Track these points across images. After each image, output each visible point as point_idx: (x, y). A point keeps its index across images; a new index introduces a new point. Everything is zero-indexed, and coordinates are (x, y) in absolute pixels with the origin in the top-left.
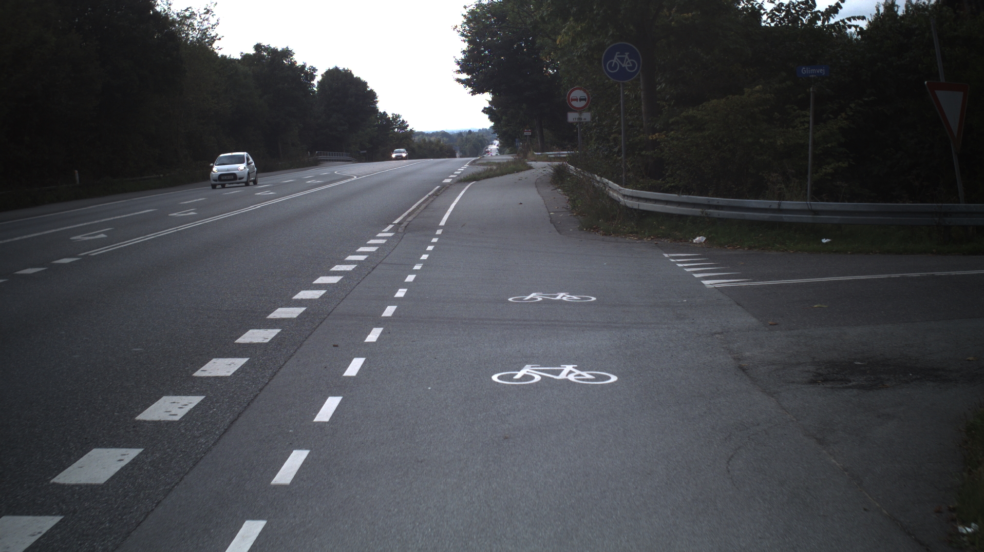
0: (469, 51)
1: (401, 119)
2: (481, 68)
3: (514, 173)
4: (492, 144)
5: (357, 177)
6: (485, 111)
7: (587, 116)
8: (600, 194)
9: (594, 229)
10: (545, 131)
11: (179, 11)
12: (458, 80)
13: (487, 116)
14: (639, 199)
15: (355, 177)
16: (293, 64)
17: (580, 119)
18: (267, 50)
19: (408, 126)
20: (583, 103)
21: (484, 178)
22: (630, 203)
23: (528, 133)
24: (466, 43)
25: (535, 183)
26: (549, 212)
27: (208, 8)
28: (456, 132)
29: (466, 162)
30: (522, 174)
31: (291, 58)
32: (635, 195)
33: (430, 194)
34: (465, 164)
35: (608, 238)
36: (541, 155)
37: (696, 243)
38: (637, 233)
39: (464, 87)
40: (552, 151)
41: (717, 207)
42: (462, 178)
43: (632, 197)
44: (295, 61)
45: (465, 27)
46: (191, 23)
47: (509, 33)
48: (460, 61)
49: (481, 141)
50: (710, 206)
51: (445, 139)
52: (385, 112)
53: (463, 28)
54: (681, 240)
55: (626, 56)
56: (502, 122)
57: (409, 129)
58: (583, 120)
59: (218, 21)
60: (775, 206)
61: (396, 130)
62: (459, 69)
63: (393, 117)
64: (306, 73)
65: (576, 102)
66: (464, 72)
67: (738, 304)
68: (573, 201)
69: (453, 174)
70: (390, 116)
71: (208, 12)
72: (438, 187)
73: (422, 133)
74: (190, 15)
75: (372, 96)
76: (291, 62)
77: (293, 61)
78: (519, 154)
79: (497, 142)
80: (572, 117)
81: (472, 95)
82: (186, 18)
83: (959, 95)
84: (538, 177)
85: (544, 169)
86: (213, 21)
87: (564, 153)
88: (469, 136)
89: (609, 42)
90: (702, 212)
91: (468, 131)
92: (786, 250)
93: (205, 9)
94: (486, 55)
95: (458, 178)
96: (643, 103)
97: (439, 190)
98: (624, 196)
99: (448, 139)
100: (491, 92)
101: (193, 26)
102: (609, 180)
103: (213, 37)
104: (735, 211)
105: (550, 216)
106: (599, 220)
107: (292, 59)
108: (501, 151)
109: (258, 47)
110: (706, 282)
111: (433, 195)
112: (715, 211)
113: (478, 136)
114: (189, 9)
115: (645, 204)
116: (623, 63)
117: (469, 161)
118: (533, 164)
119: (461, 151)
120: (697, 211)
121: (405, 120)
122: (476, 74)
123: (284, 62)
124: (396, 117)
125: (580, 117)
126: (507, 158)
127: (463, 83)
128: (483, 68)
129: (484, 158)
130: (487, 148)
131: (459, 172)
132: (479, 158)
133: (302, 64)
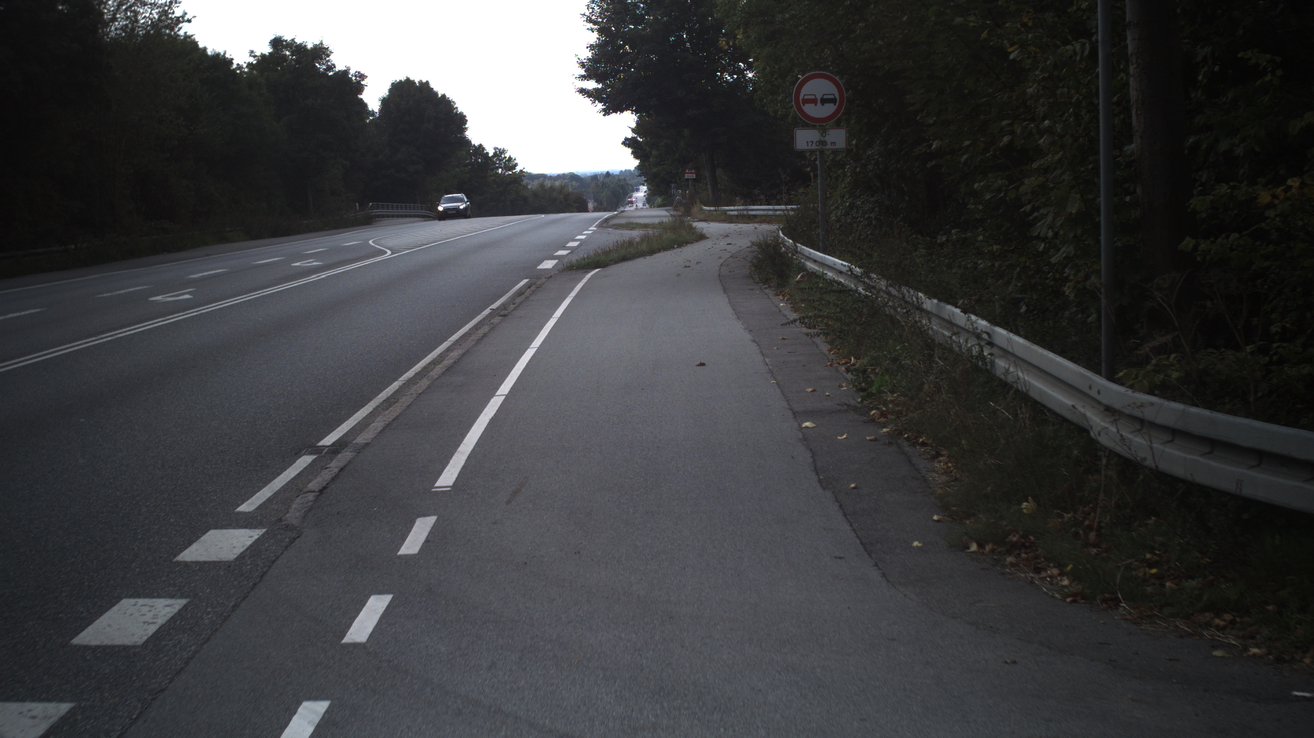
0: (597, 45)
1: (507, 155)
2: (619, 72)
3: (673, 248)
4: (638, 190)
5: (392, 253)
6: (627, 143)
7: (838, 138)
12: (582, 91)
13: (629, 150)
15: (389, 252)
17: (823, 143)
18: (291, 48)
19: (516, 165)
20: (830, 109)
21: (616, 262)
23: (689, 175)
24: (596, 33)
26: (797, 419)
28: (589, 175)
29: (593, 221)
30: (691, 252)
31: (327, 59)
33: (496, 305)
36: (716, 211)
39: (591, 102)
42: (578, 259)
44: (334, 65)
45: (593, 8)
48: (585, 61)
49: (622, 187)
51: (574, 183)
52: (481, 145)
56: (651, 160)
57: (518, 169)
58: (829, 146)
61: (500, 170)
62: (584, 73)
64: (351, 83)
65: (813, 105)
66: (591, 78)
69: (564, 248)
72: (525, 281)
75: (461, 120)
76: (328, 66)
77: (329, 63)
78: (677, 207)
79: (644, 188)
81: (604, 115)
87: (760, 209)
88: (607, 180)
94: (626, 53)
95: (574, 258)
99: (578, 184)
107: (329, 61)
109: (277, 43)
113: (619, 180)
118: (704, 228)
119: (596, 200)
122: (610, 82)
123: (317, 65)
124: (499, 153)
125: (822, 139)
126: (661, 215)
127: (589, 97)
128: (621, 72)
129: (624, 214)
130: (631, 197)
131: (575, 244)
132: (616, 213)
133: (344, 69)
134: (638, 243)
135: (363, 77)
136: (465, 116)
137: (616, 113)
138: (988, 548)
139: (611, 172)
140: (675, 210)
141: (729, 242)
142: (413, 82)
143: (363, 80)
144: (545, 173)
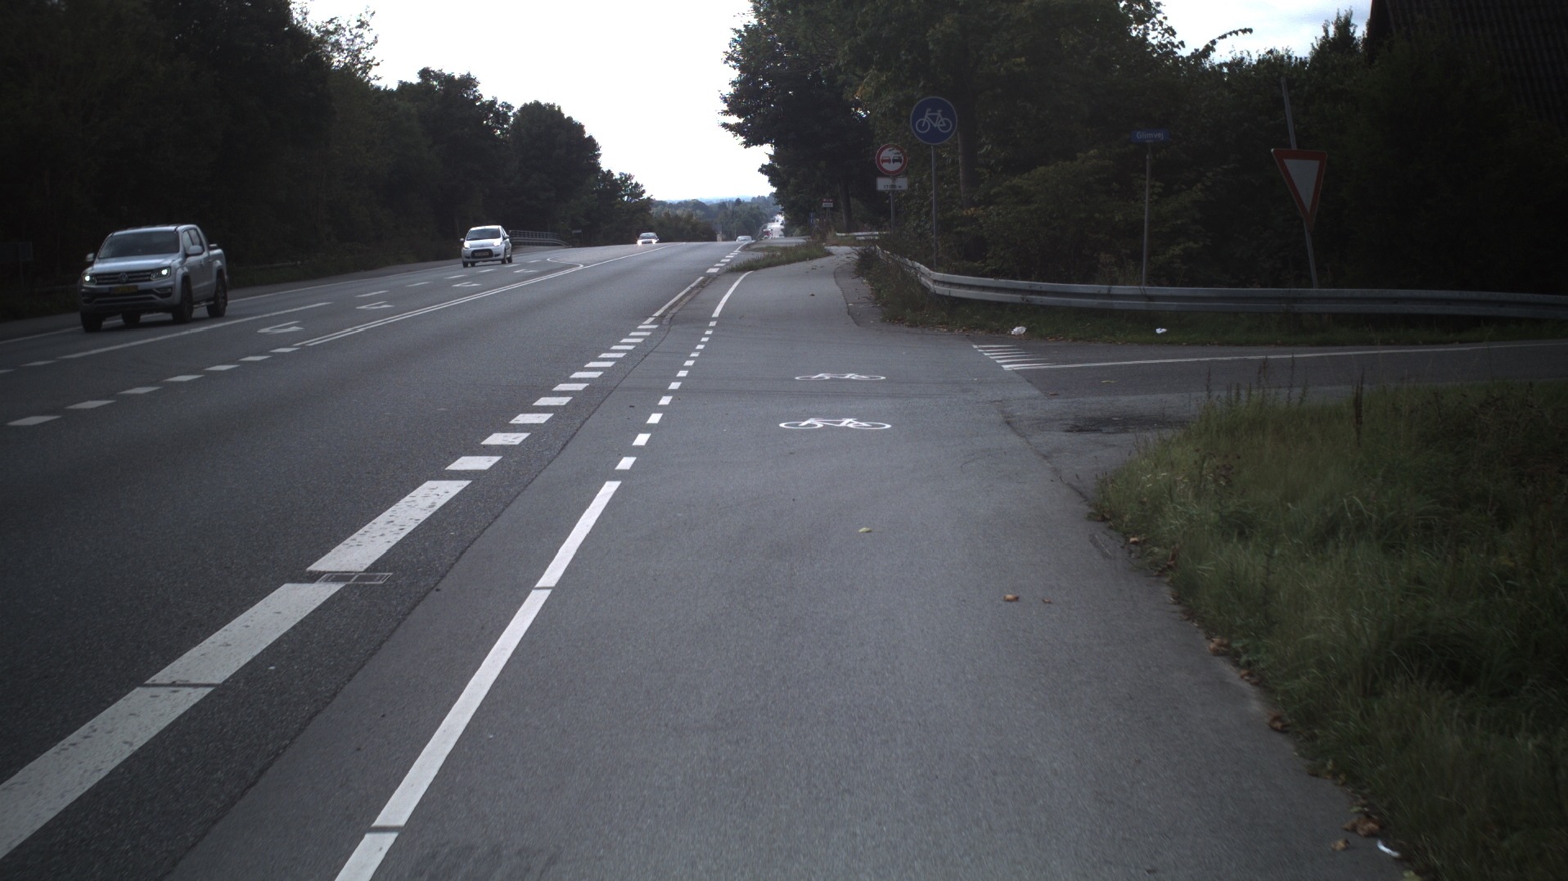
1: (634, 181)
4: (773, 221)
6: (764, 170)
7: (902, 183)
8: (913, 281)
10: (853, 202)
11: (319, 24)
12: (725, 125)
13: (766, 178)
14: (951, 284)
15: (582, 266)
16: (478, 99)
18: (439, 78)
19: (644, 192)
20: (898, 166)
21: (765, 267)
22: (941, 290)
23: (827, 204)
25: (834, 273)
26: (847, 304)
27: (363, 20)
31: (474, 89)
32: (946, 280)
34: (734, 249)
35: (914, 330)
37: (1014, 335)
38: (947, 324)
39: (732, 136)
40: (862, 232)
41: (1040, 293)
42: (734, 266)
43: (944, 283)
44: (480, 95)
45: (735, 47)
46: (337, 41)
47: (799, 56)
48: (727, 96)
49: (756, 216)
50: (1032, 292)
51: (698, 212)
52: (609, 171)
53: (733, 49)
54: (997, 331)
55: (939, 113)
56: (789, 188)
57: (645, 196)
58: (897, 189)
59: (376, 37)
60: (1105, 292)
61: (626, 197)
62: (726, 108)
63: (622, 178)
64: (497, 113)
65: (888, 163)
66: (733, 114)
67: (1028, 381)
68: (877, 292)
70: (617, 176)
71: (362, 25)
72: (701, 278)
73: (663, 204)
74: (336, 29)
75: (591, 146)
76: (475, 96)
77: (477, 94)
78: (814, 235)
79: (781, 218)
80: (882, 184)
81: (745, 147)
82: (328, 33)
83: (1314, 165)
84: (838, 266)
85: (849, 256)
86: (369, 38)
87: (876, 234)
88: (737, 208)
89: (919, 96)
90: (1023, 299)
91: (734, 200)
92: (1114, 342)
93: (358, 21)
94: (766, 88)
95: (728, 267)
96: (961, 169)
97: (703, 282)
98: (935, 281)
99: (703, 213)
100: (774, 144)
101: (340, 45)
102: (921, 264)
103: (369, 61)
104: (1059, 297)
105: (848, 307)
106: (905, 311)
107: (476, 91)
108: (787, 232)
109: (425, 73)
110: (1005, 367)
112: (1038, 297)
113: (751, 209)
114: (334, 21)
115: (958, 290)
116: (934, 121)
117: (739, 245)
118: (833, 249)
120: (1016, 298)
122: (751, 116)
123: (465, 95)
124: (626, 178)
127: (731, 130)
128: (761, 107)
129: (761, 241)
130: (766, 227)
131: (728, 259)
132: (755, 240)
133: (491, 99)
137: (756, 145)
139: (742, 199)
140: (812, 237)
141: (846, 257)
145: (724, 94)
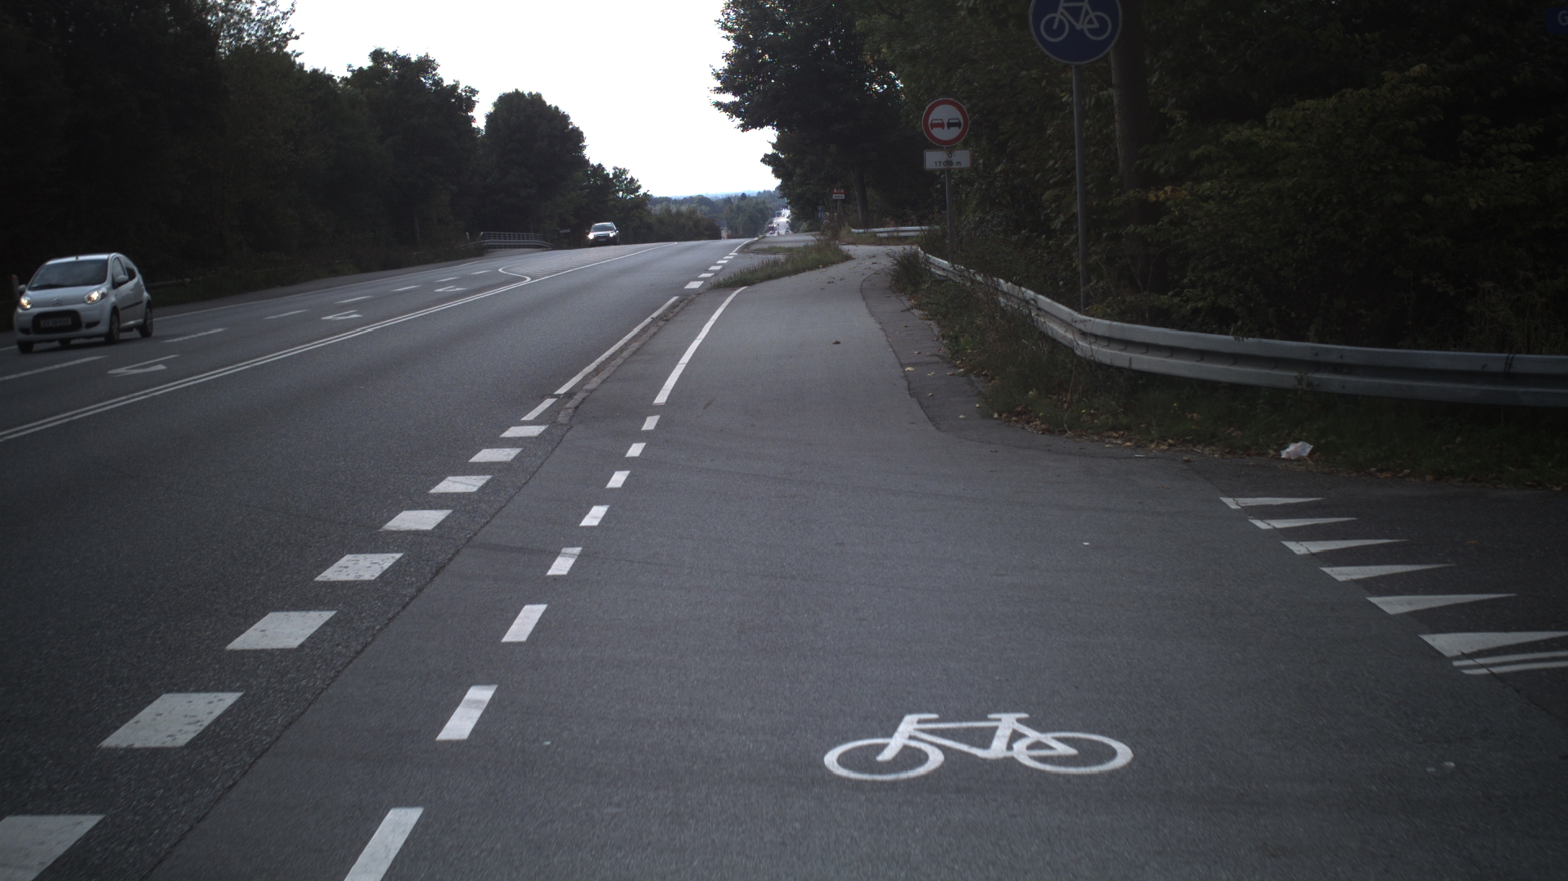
0: (735, 55)
1: (629, 176)
2: (757, 83)
3: (818, 268)
4: (779, 215)
5: (532, 279)
6: (767, 160)
7: (962, 158)
9: (1018, 414)
12: (718, 105)
13: (770, 169)
14: (1127, 344)
15: (529, 279)
16: (438, 83)
17: (949, 163)
18: (394, 61)
19: (639, 187)
20: (955, 133)
21: (762, 280)
22: (1104, 353)
23: (838, 195)
24: (732, 41)
25: (862, 290)
26: (903, 366)
28: (721, 197)
29: (732, 247)
30: (834, 271)
31: (434, 72)
32: (1117, 335)
33: (655, 315)
34: (731, 251)
36: (865, 233)
37: (1288, 460)
39: (728, 117)
40: (884, 227)
41: (1336, 368)
42: (723, 279)
43: (1110, 340)
44: (441, 79)
45: (728, 14)
47: (804, 23)
48: (720, 72)
49: (761, 211)
51: (703, 207)
52: (600, 165)
53: (726, 16)
54: (1246, 450)
56: (795, 179)
57: (641, 192)
58: (955, 166)
59: (293, 5)
60: (1498, 367)
61: (621, 193)
62: (720, 85)
63: (616, 173)
64: (460, 99)
65: (940, 128)
66: (728, 91)
69: (707, 271)
70: (610, 171)
72: (673, 300)
73: (667, 200)
75: (577, 137)
76: (434, 80)
77: (436, 78)
78: (824, 231)
79: (787, 212)
80: (933, 160)
81: (743, 131)
84: (865, 277)
87: (911, 230)
88: (743, 203)
90: (1300, 381)
91: (740, 195)
94: (765, 63)
95: (716, 280)
96: (1117, 117)
97: (674, 306)
98: (1083, 334)
99: (708, 208)
100: (776, 126)
101: (250, 14)
103: (286, 34)
104: (1388, 377)
105: (906, 376)
106: (1028, 392)
107: (435, 75)
108: (793, 226)
109: (377, 55)
110: (1445, 643)
111: (660, 318)
112: (1333, 377)
113: (757, 203)
115: (1145, 357)
116: (1078, 21)
117: (738, 245)
118: (851, 250)
119: (730, 228)
120: (1286, 377)
121: (635, 178)
122: (749, 94)
123: (422, 79)
124: (620, 173)
125: (949, 159)
126: (805, 239)
127: (725, 111)
128: (760, 83)
129: (765, 240)
130: (771, 223)
131: (718, 268)
132: (756, 239)
133: (452, 83)
134: (783, 264)
135: (474, 92)
136: (582, 133)
137: (756, 128)
138: (1004, 416)
139: (747, 193)
140: (823, 234)
141: (874, 261)
142: (522, 95)
143: (474, 96)
144: (669, 196)
145: (717, 69)
